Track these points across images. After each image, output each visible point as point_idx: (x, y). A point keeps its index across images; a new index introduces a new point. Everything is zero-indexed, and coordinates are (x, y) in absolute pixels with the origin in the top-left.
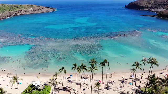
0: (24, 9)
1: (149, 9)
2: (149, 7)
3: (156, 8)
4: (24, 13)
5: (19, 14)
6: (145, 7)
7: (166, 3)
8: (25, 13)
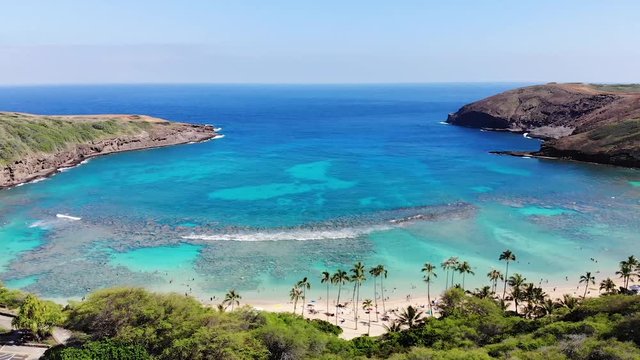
0: (120, 135)
1: (524, 126)
2: (524, 122)
3: (546, 123)
4: (120, 147)
5: (106, 150)
6: (512, 120)
7: (577, 109)
8: (125, 147)
